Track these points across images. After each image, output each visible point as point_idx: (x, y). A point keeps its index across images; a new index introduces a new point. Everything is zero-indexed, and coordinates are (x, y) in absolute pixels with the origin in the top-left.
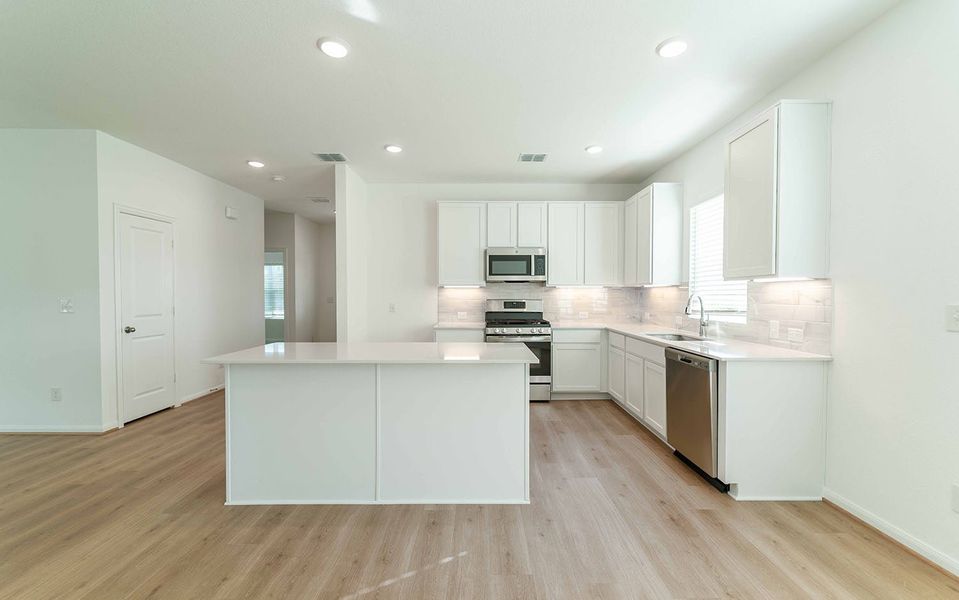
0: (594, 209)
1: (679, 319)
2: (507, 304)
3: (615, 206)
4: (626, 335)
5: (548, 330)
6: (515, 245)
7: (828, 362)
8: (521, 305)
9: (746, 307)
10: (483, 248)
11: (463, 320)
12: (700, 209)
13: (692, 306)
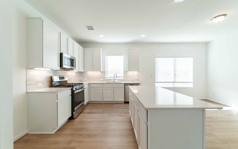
0: (80, 47)
2: (60, 78)
6: (67, 53)
8: (63, 78)
9: (123, 76)
10: (60, 52)
11: (40, 88)
12: (109, 57)
13: (106, 76)
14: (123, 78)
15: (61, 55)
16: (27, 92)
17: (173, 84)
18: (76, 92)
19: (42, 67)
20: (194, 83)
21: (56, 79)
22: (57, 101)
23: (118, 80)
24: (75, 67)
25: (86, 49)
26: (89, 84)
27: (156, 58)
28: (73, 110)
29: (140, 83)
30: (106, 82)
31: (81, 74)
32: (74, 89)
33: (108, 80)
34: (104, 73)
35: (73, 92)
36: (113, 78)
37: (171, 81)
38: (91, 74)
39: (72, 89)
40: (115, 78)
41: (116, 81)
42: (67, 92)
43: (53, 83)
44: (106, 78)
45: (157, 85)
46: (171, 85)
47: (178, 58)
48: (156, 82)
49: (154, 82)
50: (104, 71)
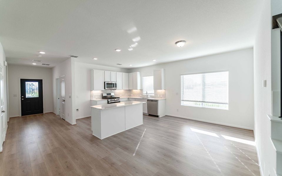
0: (124, 74)
1: (141, 95)
2: (107, 94)
3: (127, 74)
4: (135, 98)
5: (120, 99)
6: (110, 81)
7: (165, 99)
8: (110, 94)
9: (154, 93)
10: (104, 81)
11: (97, 99)
12: (145, 77)
13: (143, 93)
16: (90, 100)
17: (202, 104)
18: (110, 102)
21: (105, 95)
23: (151, 96)
24: (116, 87)
25: (130, 74)
26: (129, 98)
27: (181, 76)
31: (129, 91)
33: (144, 96)
34: (141, 90)
35: (108, 102)
37: (198, 100)
39: (108, 100)
42: (105, 101)
45: (183, 103)
46: (200, 105)
47: (206, 75)
48: (182, 100)
49: (179, 100)
50: (142, 89)
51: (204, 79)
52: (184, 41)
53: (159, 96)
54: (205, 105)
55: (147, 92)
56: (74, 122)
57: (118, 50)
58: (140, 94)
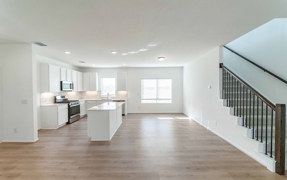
0: (79, 73)
2: (61, 97)
6: (66, 80)
7: (128, 99)
8: (64, 97)
9: (115, 94)
10: (60, 81)
11: (48, 103)
12: (104, 79)
13: (102, 95)
14: (115, 96)
15: (61, 82)
16: (41, 106)
17: (156, 101)
18: (71, 106)
19: (49, 91)
20: (172, 99)
21: (59, 98)
22: (57, 111)
23: (111, 97)
24: (73, 88)
25: (84, 73)
26: (86, 101)
27: (142, 80)
28: (69, 118)
29: (125, 100)
30: (100, 99)
31: (82, 93)
32: (70, 104)
33: (103, 97)
34: (100, 92)
35: (69, 106)
36: (107, 96)
37: (154, 98)
38: (89, 93)
39: (68, 104)
40: (108, 96)
41: (109, 98)
42: (66, 106)
43: (57, 101)
44: (102, 96)
45: (143, 102)
46: (154, 102)
47: (159, 80)
48: (142, 99)
49: (140, 99)
50: (100, 90)
51: (157, 82)
52: (164, 58)
53: (120, 96)
54: (159, 102)
55: (108, 93)
56: (36, 139)
57: (114, 53)
58: (98, 96)
